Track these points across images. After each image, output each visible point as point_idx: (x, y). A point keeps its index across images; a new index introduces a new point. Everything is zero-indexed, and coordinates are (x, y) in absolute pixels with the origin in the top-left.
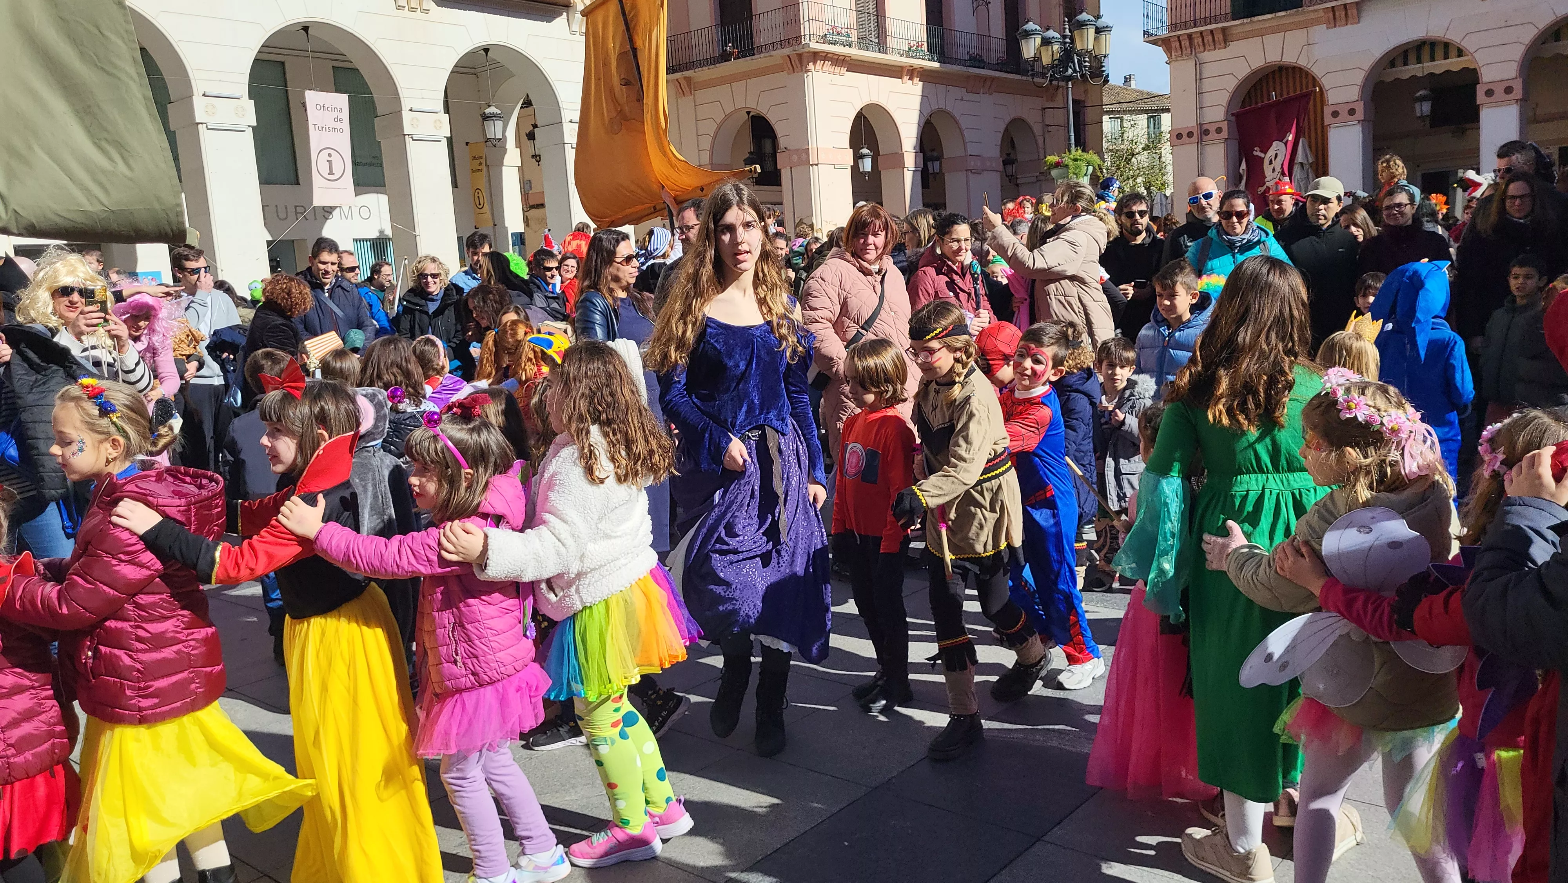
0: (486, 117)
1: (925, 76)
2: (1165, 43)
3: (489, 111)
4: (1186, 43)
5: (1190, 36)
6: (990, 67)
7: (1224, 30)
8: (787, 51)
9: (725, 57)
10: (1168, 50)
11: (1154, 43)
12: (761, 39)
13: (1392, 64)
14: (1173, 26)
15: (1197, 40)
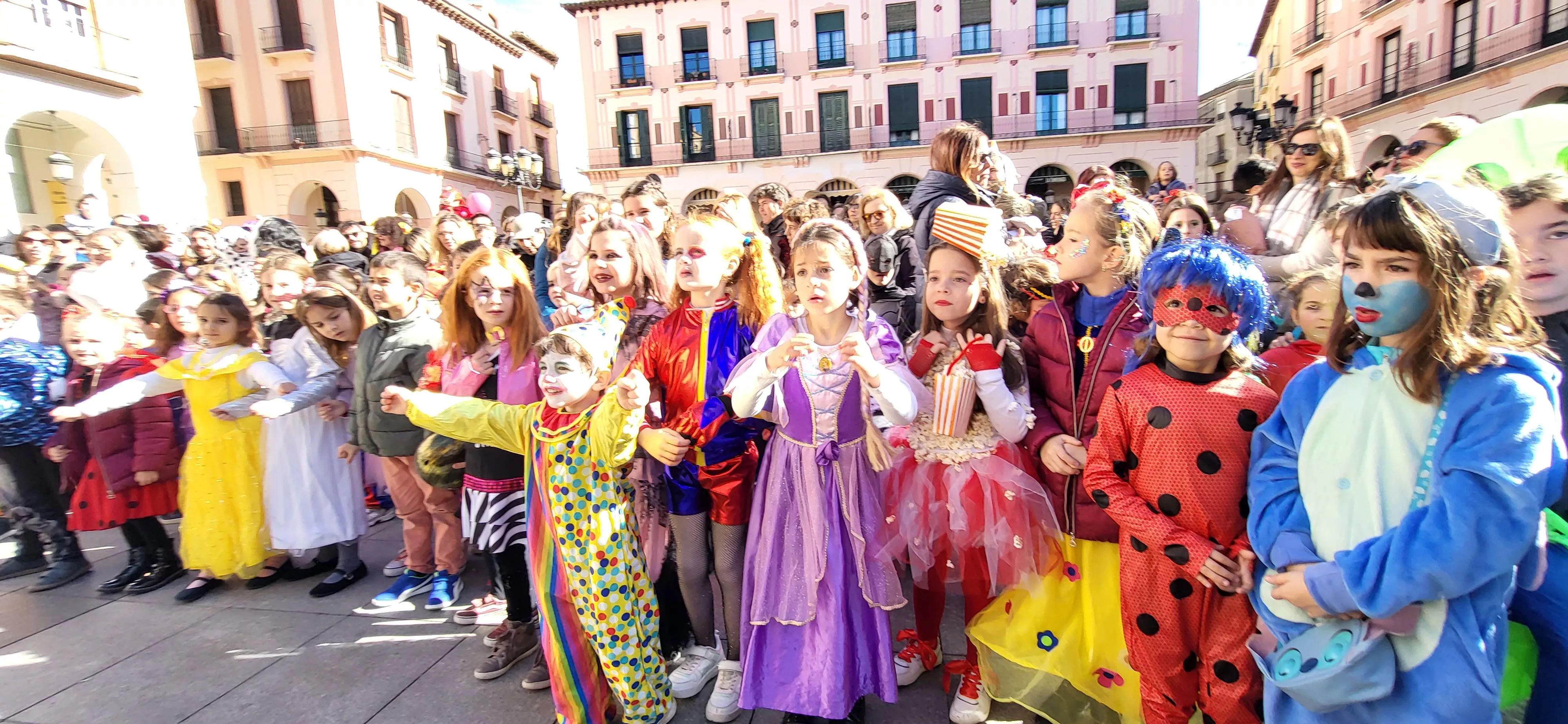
0: (52, 161)
1: (446, 175)
2: (587, 174)
3: (54, 157)
4: (598, 176)
5: (599, 173)
6: (491, 175)
7: (616, 172)
8: (343, 148)
9: (295, 146)
10: (590, 178)
11: (581, 173)
12: (323, 137)
13: (694, 198)
14: (592, 167)
15: (603, 175)
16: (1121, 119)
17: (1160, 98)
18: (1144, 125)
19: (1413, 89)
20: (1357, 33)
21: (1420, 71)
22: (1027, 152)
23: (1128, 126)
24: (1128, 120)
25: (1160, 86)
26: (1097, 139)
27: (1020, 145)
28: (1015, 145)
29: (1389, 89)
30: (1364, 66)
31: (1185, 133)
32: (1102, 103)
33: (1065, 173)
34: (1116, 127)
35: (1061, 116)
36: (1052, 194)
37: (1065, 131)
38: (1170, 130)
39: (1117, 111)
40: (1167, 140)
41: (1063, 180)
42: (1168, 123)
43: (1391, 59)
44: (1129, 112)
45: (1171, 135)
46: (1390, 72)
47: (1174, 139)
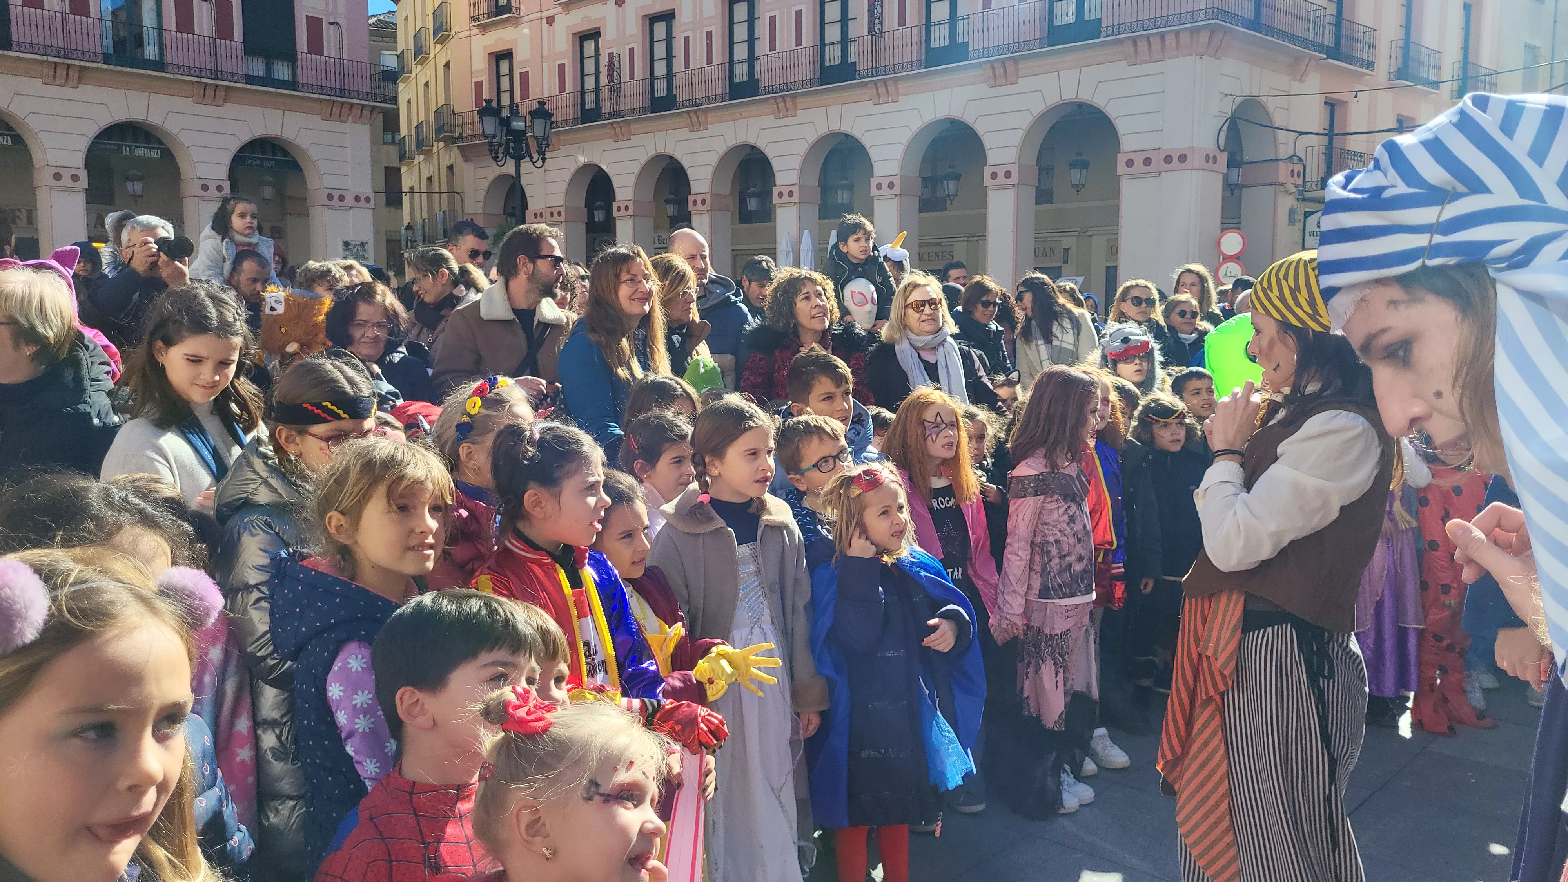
16: (257, 68)
17: (316, 45)
18: (292, 85)
19: (617, 114)
20: (551, 20)
21: (623, 93)
22: (88, 92)
23: (268, 80)
24: (269, 69)
25: (314, 24)
26: (221, 94)
27: (74, 74)
28: (62, 72)
29: (590, 104)
30: (562, 67)
31: (356, 111)
32: (224, 30)
33: (161, 143)
34: (250, 79)
35: (150, 36)
36: (140, 179)
37: (159, 65)
38: (334, 102)
39: (250, 50)
40: (330, 117)
41: (155, 154)
42: (332, 91)
43: (590, 66)
44: (269, 58)
45: (336, 111)
46: (590, 83)
47: (340, 118)
